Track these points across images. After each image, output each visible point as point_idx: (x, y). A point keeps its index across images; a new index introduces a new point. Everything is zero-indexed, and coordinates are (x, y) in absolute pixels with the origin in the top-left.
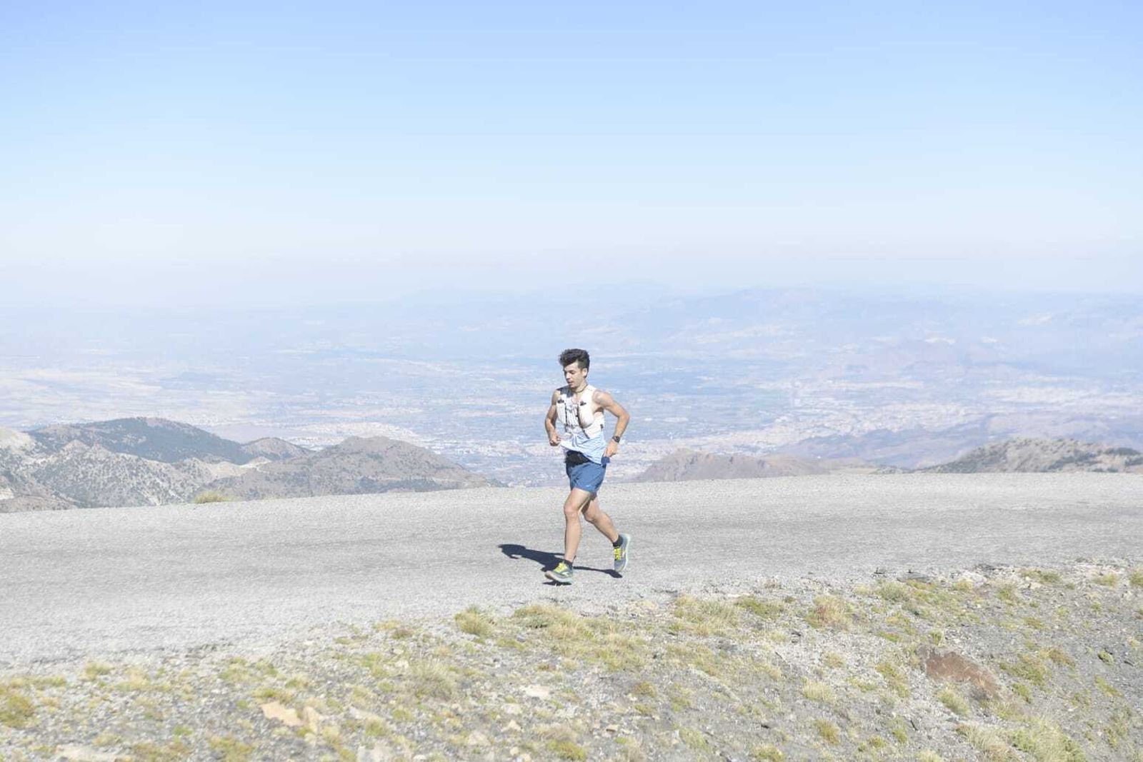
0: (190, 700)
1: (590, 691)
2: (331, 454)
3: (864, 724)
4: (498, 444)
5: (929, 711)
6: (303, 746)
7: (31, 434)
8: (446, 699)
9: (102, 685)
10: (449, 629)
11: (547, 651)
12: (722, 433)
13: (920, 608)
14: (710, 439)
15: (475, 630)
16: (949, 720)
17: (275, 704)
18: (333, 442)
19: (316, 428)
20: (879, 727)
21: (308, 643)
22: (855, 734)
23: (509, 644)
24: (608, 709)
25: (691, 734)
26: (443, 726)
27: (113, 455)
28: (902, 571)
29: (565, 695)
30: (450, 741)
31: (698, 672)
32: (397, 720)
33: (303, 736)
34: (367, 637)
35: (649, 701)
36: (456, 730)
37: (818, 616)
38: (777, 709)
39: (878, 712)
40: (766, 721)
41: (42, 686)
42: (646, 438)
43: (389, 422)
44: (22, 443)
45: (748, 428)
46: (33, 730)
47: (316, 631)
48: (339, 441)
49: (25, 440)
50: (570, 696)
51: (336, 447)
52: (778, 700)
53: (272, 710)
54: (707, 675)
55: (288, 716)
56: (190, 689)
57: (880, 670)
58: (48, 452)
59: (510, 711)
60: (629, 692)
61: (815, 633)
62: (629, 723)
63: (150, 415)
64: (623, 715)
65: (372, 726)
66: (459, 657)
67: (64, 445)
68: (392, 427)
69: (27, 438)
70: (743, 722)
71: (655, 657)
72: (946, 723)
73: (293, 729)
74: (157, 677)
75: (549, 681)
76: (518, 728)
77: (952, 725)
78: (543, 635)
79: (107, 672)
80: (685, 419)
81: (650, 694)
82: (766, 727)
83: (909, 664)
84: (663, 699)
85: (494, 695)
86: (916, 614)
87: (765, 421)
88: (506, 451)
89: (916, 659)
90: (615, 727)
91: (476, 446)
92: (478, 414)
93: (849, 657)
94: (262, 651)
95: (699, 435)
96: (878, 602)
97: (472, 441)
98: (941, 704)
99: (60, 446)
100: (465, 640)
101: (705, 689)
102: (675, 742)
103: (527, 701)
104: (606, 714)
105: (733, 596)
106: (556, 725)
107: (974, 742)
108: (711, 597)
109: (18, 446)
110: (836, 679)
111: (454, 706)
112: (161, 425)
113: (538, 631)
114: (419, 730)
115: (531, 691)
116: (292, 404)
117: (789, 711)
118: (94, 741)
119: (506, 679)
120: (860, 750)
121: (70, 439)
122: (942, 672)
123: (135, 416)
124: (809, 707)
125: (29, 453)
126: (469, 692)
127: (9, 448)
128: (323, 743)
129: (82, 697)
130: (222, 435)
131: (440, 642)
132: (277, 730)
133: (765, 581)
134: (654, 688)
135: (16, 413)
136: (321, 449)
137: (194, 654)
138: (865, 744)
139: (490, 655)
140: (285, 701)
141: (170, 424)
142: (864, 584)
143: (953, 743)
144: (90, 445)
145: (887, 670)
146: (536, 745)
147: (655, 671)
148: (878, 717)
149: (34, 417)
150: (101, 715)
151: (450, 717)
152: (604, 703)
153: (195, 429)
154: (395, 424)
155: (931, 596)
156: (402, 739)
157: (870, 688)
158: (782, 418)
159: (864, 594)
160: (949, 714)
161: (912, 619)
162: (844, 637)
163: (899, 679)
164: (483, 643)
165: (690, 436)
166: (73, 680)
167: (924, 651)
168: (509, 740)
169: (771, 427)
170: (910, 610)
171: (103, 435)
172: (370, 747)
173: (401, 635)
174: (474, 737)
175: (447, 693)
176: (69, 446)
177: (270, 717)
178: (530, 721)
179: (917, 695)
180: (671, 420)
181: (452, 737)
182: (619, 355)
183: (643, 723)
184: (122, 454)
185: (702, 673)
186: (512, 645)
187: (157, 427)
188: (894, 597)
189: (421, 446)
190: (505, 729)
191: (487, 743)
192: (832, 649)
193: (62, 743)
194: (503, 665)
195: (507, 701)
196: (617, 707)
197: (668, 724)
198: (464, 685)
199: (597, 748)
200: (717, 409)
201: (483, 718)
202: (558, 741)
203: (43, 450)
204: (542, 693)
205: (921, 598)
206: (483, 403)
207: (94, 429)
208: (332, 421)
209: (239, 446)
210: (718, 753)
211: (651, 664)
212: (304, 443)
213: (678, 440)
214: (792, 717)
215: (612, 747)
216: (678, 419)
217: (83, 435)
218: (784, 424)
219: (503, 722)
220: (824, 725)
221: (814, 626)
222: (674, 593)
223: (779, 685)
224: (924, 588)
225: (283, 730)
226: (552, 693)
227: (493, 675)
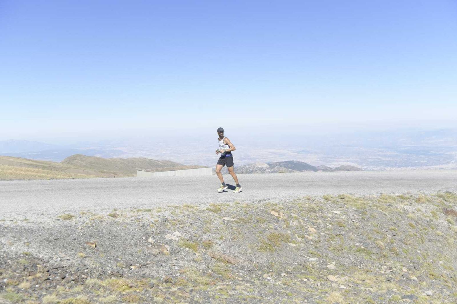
0: (255, 210)
1: (351, 213)
2: (337, 169)
3: (423, 224)
4: (378, 167)
5: (443, 223)
6: (278, 220)
7: (268, 164)
8: (315, 213)
9: (238, 206)
10: (321, 198)
11: (343, 204)
12: (436, 165)
13: (447, 199)
14: (433, 166)
15: (326, 199)
16: (448, 225)
17: (273, 211)
18: (338, 167)
19: (333, 163)
20: (427, 225)
21: (287, 200)
22: (420, 226)
23: (334, 202)
24: (354, 217)
25: (374, 223)
26: (312, 218)
27: (286, 169)
28: (445, 191)
29: (344, 213)
30: (313, 221)
31: (380, 210)
32: (302, 216)
33: (278, 218)
34: (301, 199)
35: (365, 216)
36: (315, 219)
37: (418, 200)
38: (399, 220)
39: (428, 222)
40: (395, 222)
41: (224, 205)
42: (416, 166)
43: (351, 162)
44: (266, 166)
45: (443, 164)
46: (219, 214)
47: (290, 198)
48: (339, 166)
49: (267, 166)
50: (345, 213)
51: (338, 168)
52: (400, 218)
53: (273, 213)
54: (382, 211)
55: (276, 214)
56: (256, 208)
57: (431, 213)
58: (272, 168)
59: (329, 216)
60: (361, 213)
61: (416, 204)
62: (358, 220)
63: (294, 160)
64: (357, 218)
65: (295, 217)
66: (321, 204)
67: (275, 167)
68: (352, 163)
69: (267, 165)
70: (389, 222)
71: (370, 207)
72: (446, 226)
73: (277, 217)
74: (250, 205)
75: (341, 210)
76: (330, 220)
77: (448, 226)
78: (343, 201)
79: (239, 204)
80: (426, 161)
81: (366, 214)
82: (395, 223)
83: (440, 212)
84: (369, 215)
85: (327, 212)
86: (446, 201)
87: (448, 162)
88: (380, 169)
89: (442, 211)
90: (354, 221)
91: (372, 168)
92: (373, 160)
93: (423, 210)
94: (276, 201)
95: (430, 165)
96: (436, 197)
97: (372, 167)
98: (446, 222)
99: (274, 167)
100: (324, 201)
101: (381, 214)
102: (369, 225)
103: (334, 214)
104: (353, 218)
105: (397, 194)
106: (339, 219)
107: (453, 230)
108: (392, 195)
109: (265, 167)
110: (419, 214)
111: (316, 214)
112: (297, 162)
113: (342, 200)
114: (306, 219)
115: (336, 212)
116: (328, 157)
117: (403, 220)
118: (231, 216)
119: (331, 209)
120: (420, 230)
121: (277, 166)
122: (449, 214)
123: (291, 160)
124: (408, 219)
125: (267, 169)
126: (320, 211)
127: (263, 167)
128: (283, 220)
129: (232, 208)
130: (311, 165)
131: (318, 201)
132: (273, 217)
133: (407, 192)
134: (367, 213)
135: (264, 159)
136: (334, 168)
137: (260, 201)
138: (422, 229)
139: (328, 204)
140: (276, 211)
141: (299, 162)
142: (433, 193)
143: (447, 230)
144: (281, 167)
145: (433, 213)
146: (333, 223)
147: (369, 210)
148: (427, 223)
149: (268, 161)
150: (235, 212)
151: (314, 216)
152: (353, 215)
153: (305, 163)
154: (353, 162)
155: (451, 197)
156: (301, 220)
157: (427, 217)
158: (453, 161)
159: (433, 196)
160: (448, 224)
161: (445, 202)
162: (424, 205)
163: (436, 215)
164: (328, 202)
165: (428, 166)
166: (231, 205)
167: (444, 209)
168: (327, 222)
169: (449, 164)
170: (445, 200)
171: (284, 164)
172: (293, 221)
173: (309, 199)
174: (319, 221)
175: (315, 211)
176: (276, 167)
177: (272, 214)
178: (333, 218)
179: (440, 219)
180: (422, 162)
181: (313, 220)
182: (409, 146)
183: (362, 220)
184: (288, 169)
185: (381, 211)
186: (335, 202)
187: (296, 163)
188: (440, 196)
189: (359, 168)
190: (327, 220)
191: (322, 222)
192: (420, 207)
193: (225, 216)
194: (331, 206)
195: (329, 214)
196: (356, 216)
197: (368, 221)
198: (320, 210)
199: (348, 225)
200: (435, 159)
201: (322, 217)
202: (339, 223)
203: (270, 168)
204: (338, 212)
205: (448, 197)
206: (375, 157)
207: (282, 163)
208: (337, 161)
209: (315, 167)
210: (380, 228)
211: (369, 208)
212: (331, 167)
213: (424, 167)
214: (403, 222)
215: (352, 225)
216: (424, 161)
217: (279, 164)
218: (453, 163)
219: (327, 218)
220: (411, 224)
221: (417, 202)
222: (381, 194)
223: (402, 215)
224: (449, 195)
225: (274, 217)
226: (341, 213)
227: (328, 208)
